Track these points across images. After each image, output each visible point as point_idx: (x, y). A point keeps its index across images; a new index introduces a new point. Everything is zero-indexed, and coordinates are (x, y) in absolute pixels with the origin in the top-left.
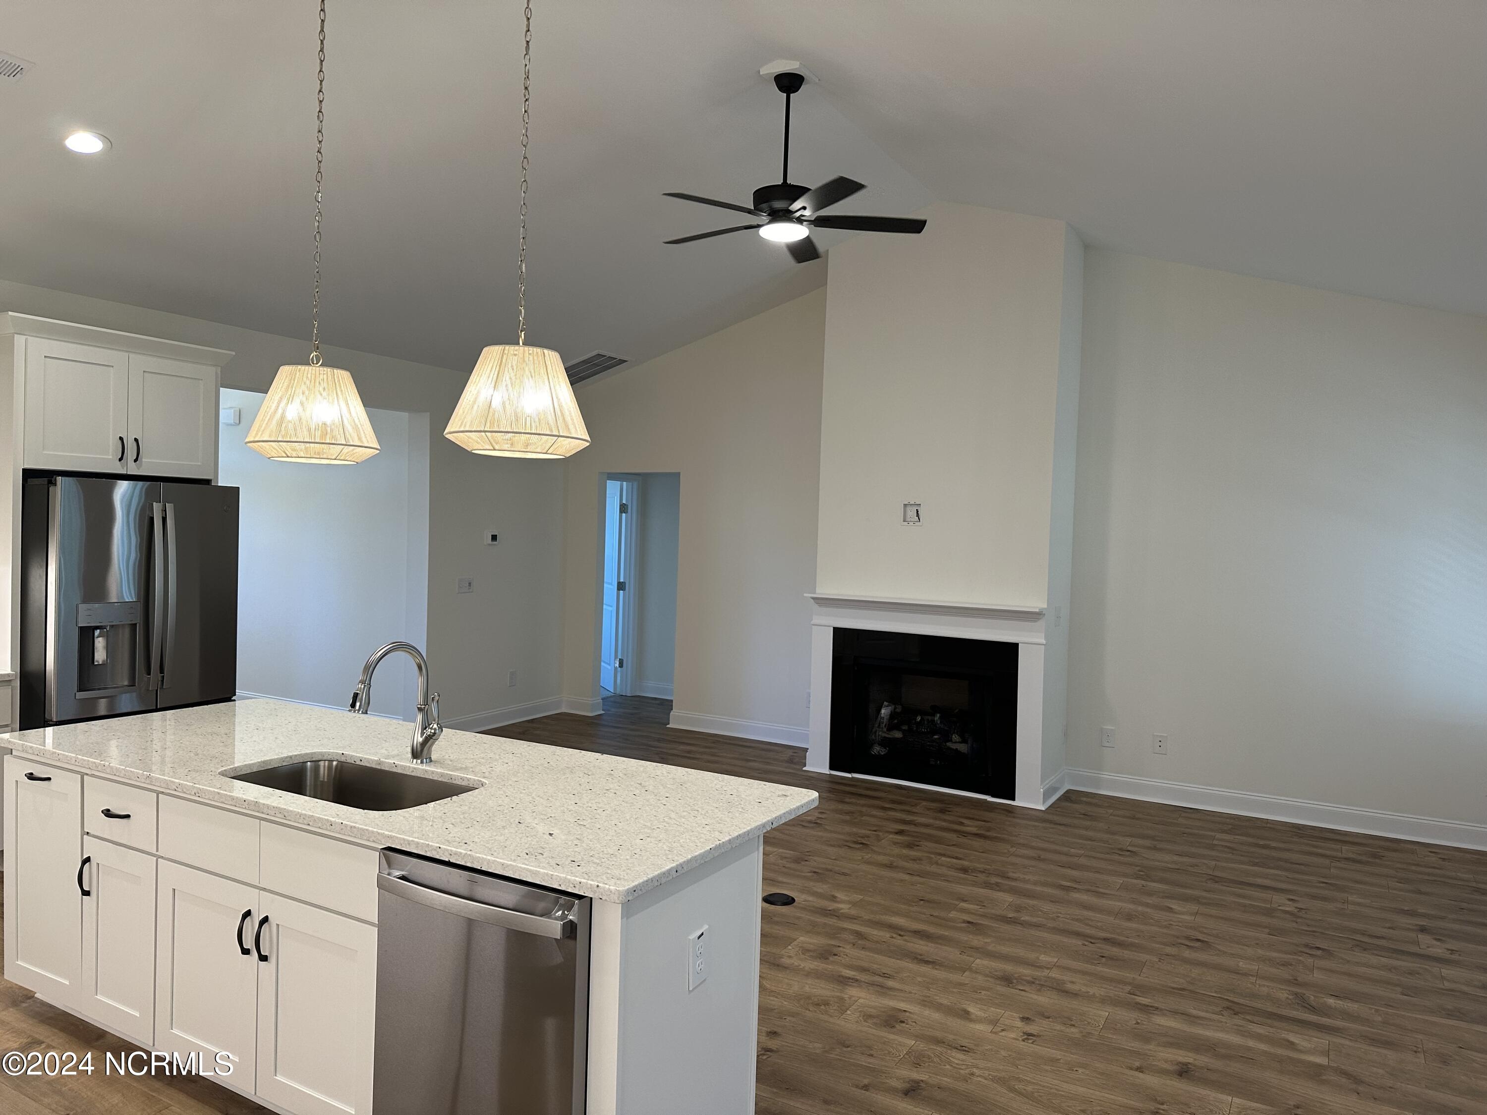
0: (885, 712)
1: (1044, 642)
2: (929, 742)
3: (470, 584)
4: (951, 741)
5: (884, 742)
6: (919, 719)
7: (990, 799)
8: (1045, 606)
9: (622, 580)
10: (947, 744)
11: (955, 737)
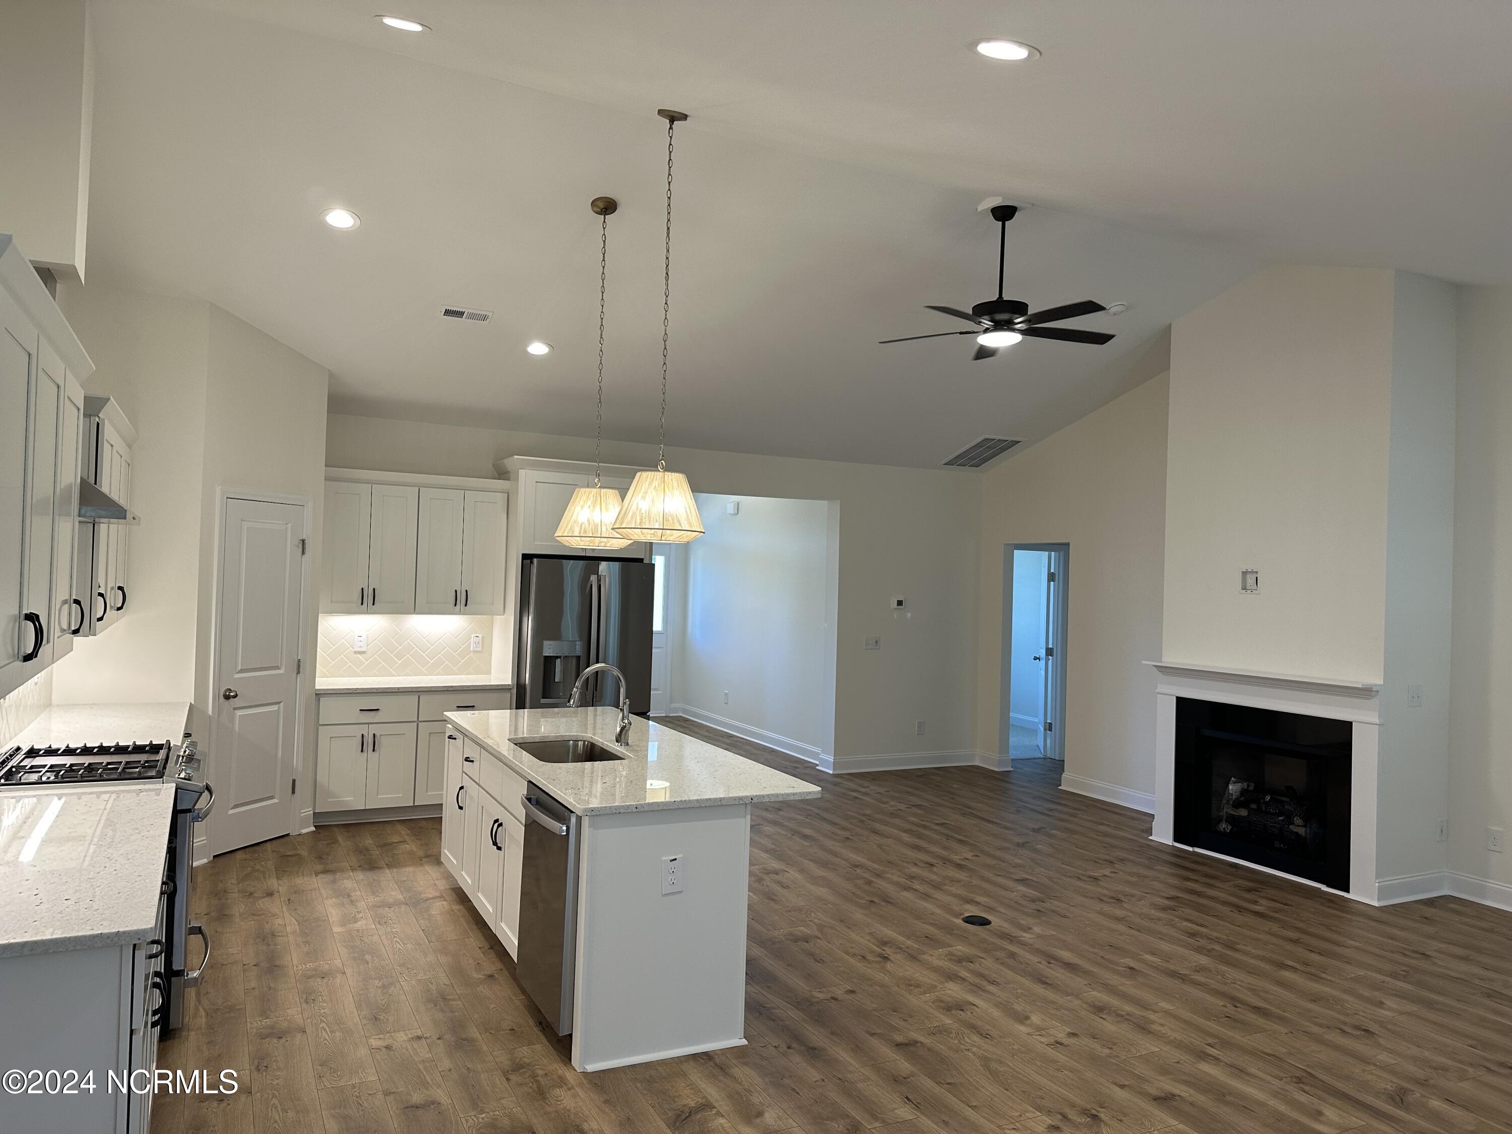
0: (1234, 788)
1: (1377, 721)
2: (1272, 823)
3: (877, 642)
4: (1293, 823)
5: (1232, 819)
6: (1268, 798)
7: (1324, 888)
8: (1380, 682)
9: (1050, 646)
10: (1291, 827)
11: (1298, 820)
